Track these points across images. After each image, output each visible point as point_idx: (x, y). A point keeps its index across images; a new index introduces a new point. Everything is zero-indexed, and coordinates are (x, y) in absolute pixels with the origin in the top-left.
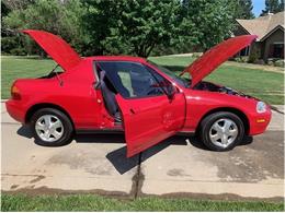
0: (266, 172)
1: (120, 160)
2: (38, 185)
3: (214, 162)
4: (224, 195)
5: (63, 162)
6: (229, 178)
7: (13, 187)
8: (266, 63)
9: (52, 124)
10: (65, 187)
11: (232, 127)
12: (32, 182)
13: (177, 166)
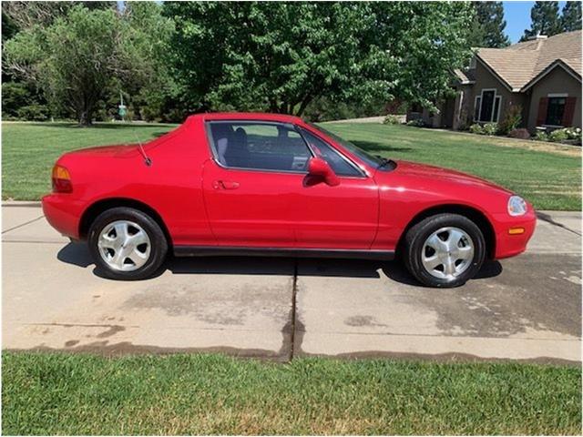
0: (524, 321)
1: (256, 302)
2: (114, 340)
3: (430, 305)
4: (449, 355)
5: (153, 305)
6: (457, 329)
7: (68, 344)
8: (533, 136)
9: (128, 238)
10: (163, 344)
11: (463, 243)
12: (102, 335)
13: (363, 312)
